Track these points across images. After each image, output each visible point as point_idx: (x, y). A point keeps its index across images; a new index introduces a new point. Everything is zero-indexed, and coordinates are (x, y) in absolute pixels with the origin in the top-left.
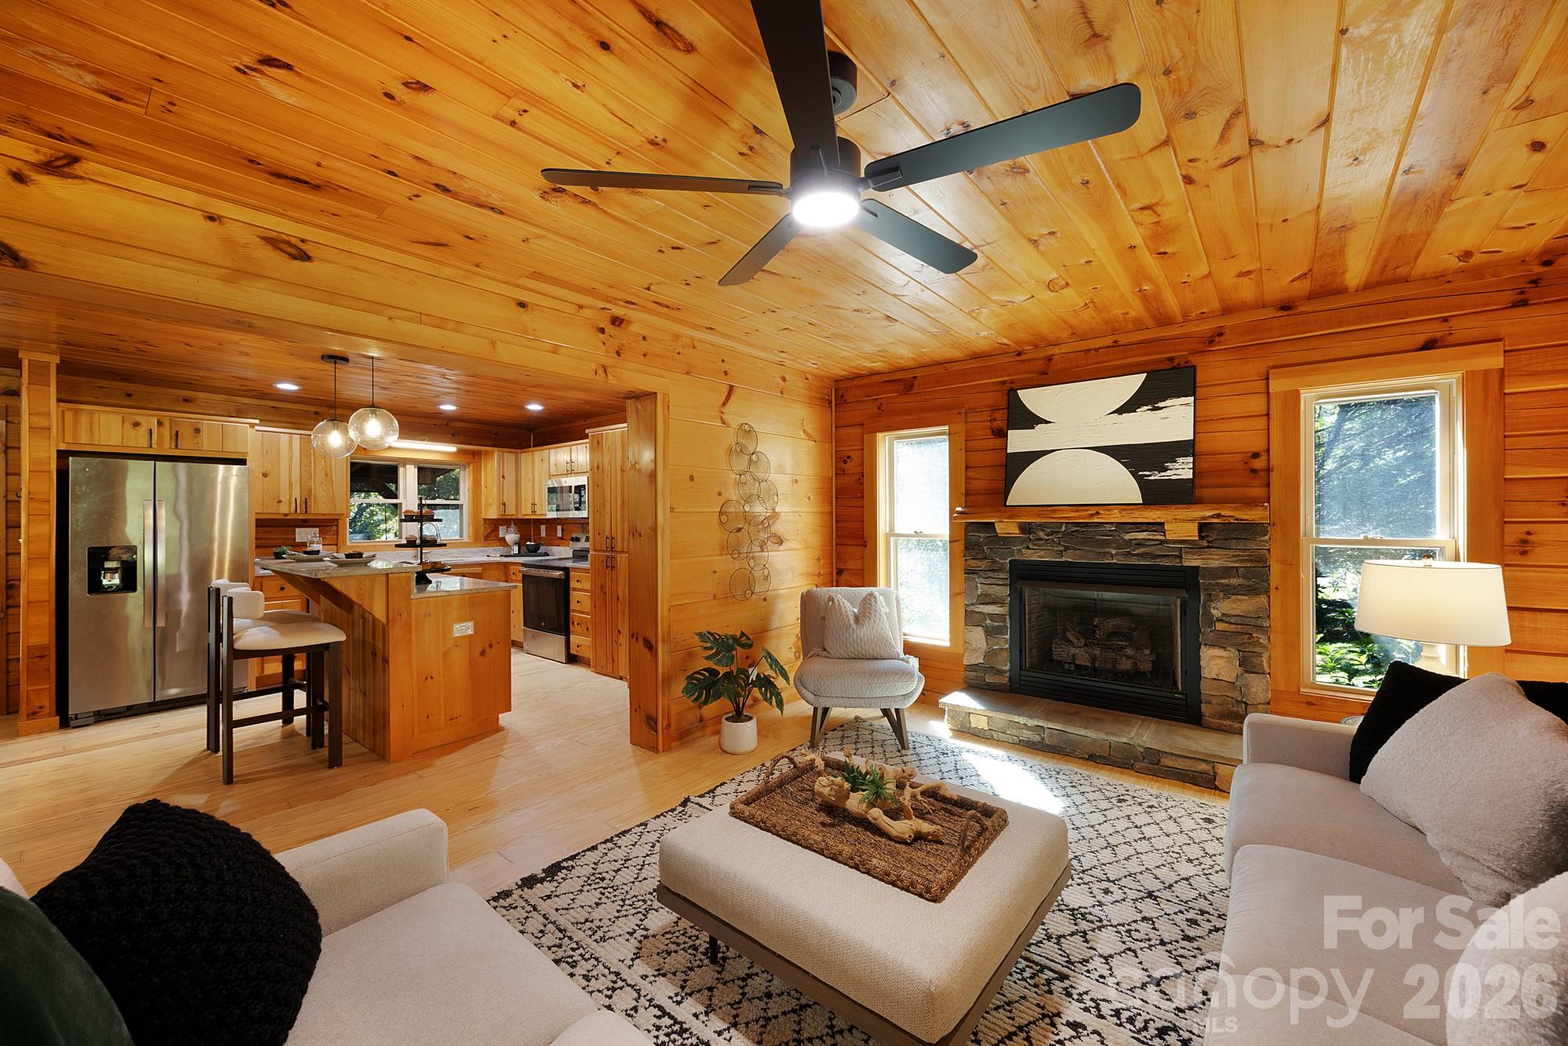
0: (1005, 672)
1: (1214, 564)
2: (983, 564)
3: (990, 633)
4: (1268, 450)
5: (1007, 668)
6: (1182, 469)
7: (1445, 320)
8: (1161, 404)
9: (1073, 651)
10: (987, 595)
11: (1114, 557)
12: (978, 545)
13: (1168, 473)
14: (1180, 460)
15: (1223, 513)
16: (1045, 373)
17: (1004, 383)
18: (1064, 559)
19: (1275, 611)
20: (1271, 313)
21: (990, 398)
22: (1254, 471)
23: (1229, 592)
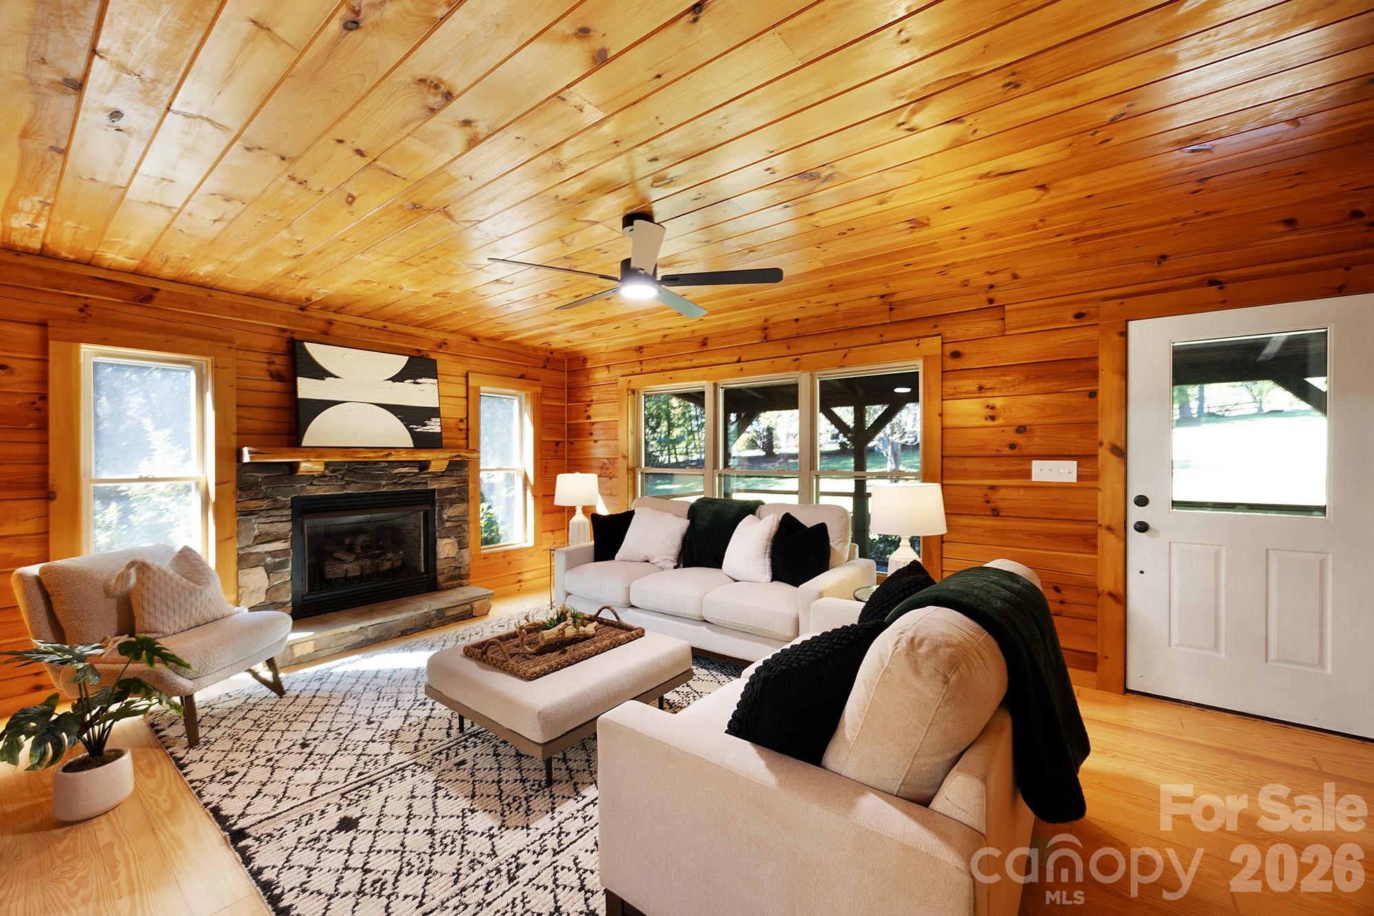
0: (286, 603)
1: (444, 486)
2: (265, 504)
3: (270, 570)
4: (467, 418)
5: (290, 598)
6: (434, 426)
7: (526, 366)
8: (419, 381)
9: (346, 566)
10: (267, 534)
11: (385, 487)
12: (256, 485)
13: (427, 427)
14: (433, 419)
15: (462, 454)
16: (326, 334)
17: (284, 330)
18: (345, 492)
19: (471, 512)
20: (468, 340)
21: (268, 342)
22: (461, 430)
23: (452, 502)
